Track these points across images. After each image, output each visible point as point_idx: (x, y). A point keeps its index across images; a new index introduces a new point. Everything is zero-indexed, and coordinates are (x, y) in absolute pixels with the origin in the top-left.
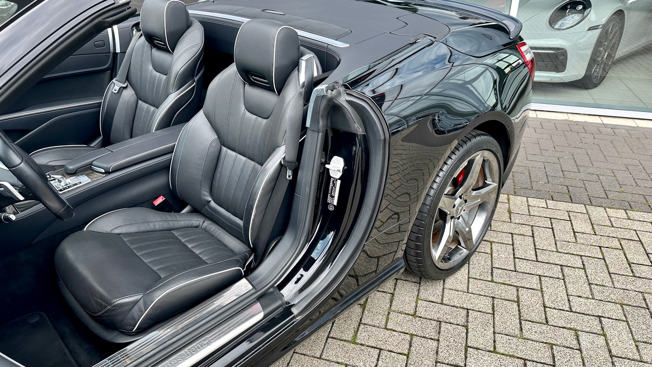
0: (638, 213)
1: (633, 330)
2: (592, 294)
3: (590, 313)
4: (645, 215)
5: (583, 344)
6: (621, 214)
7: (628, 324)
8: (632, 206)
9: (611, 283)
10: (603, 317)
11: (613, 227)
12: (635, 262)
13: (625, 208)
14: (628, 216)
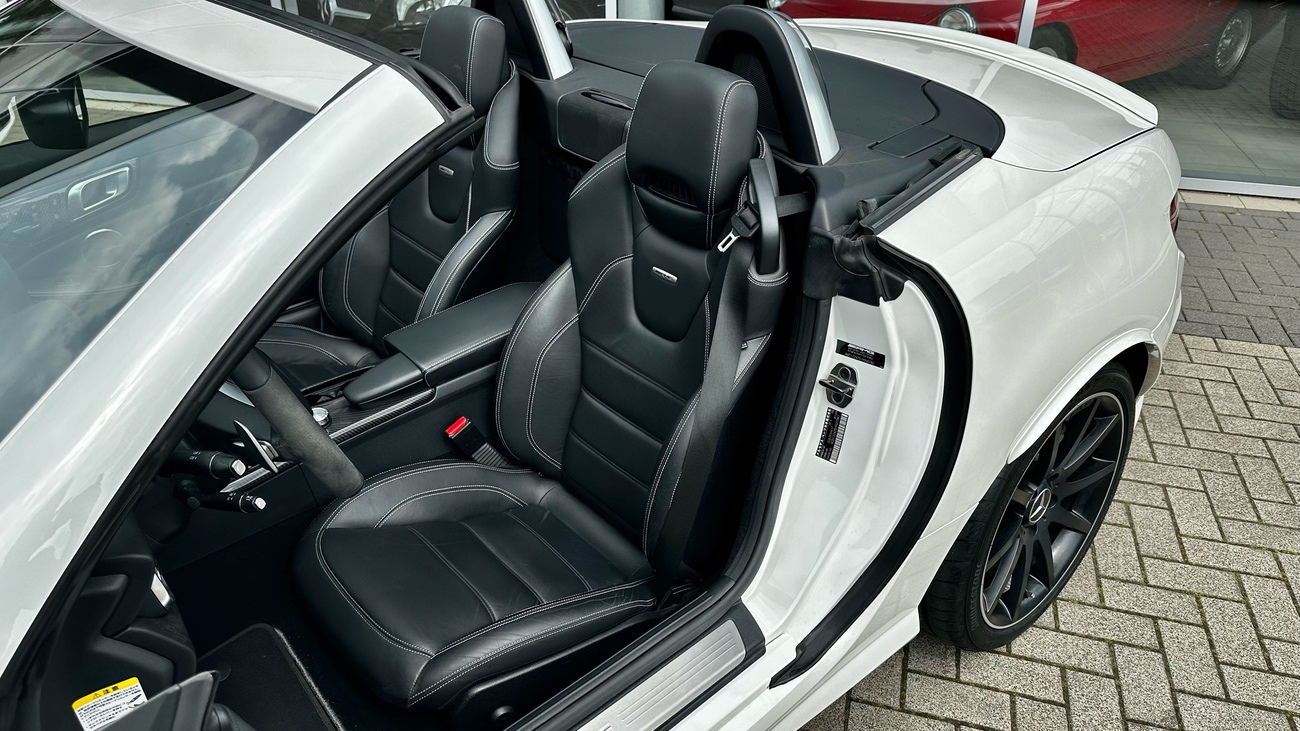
0: (1234, 343)
1: (1214, 502)
2: (1154, 456)
3: (1149, 480)
4: (1246, 345)
5: (1136, 520)
6: (1209, 343)
7: (1207, 494)
8: (1226, 333)
9: (1184, 441)
10: (1169, 486)
11: (1192, 362)
12: (1225, 412)
13: (1214, 335)
14: (1218, 347)
